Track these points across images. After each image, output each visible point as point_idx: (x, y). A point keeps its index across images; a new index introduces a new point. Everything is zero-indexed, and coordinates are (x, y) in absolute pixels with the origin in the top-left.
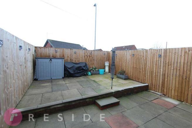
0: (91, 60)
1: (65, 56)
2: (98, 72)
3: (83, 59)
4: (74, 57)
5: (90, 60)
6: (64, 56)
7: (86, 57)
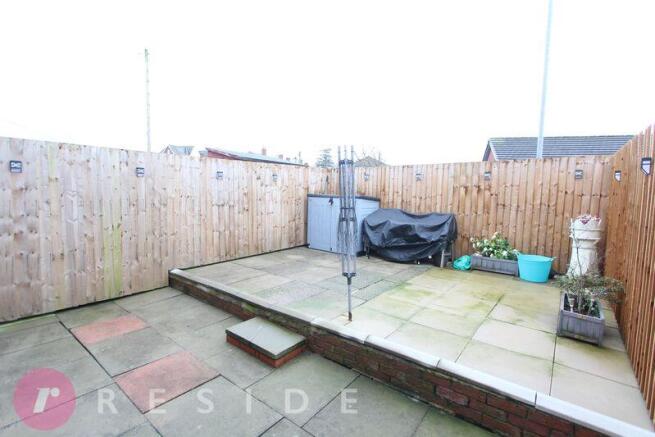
0: (486, 208)
1: (387, 189)
2: (509, 265)
3: (450, 201)
4: (413, 194)
5: (481, 205)
6: (384, 190)
7: (462, 190)
